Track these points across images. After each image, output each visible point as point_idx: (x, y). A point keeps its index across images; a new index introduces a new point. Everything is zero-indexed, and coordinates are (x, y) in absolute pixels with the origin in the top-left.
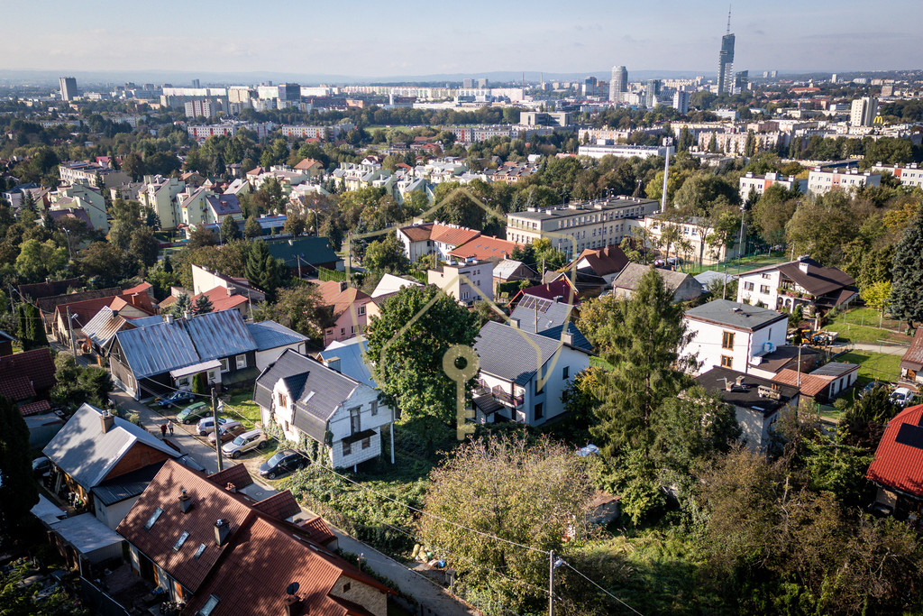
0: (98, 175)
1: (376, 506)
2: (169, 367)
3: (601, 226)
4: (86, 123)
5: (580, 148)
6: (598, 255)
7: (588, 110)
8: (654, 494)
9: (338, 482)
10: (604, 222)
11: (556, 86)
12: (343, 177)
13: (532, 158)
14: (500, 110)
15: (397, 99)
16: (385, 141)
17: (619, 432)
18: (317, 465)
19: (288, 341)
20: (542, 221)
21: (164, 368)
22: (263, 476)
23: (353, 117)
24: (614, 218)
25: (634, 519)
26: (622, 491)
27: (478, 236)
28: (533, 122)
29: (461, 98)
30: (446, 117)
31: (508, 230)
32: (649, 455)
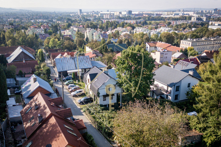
0: (78, 28)
1: (107, 119)
2: (67, 70)
3: (212, 45)
4: (81, 19)
5: (209, 26)
6: (210, 52)
7: (213, 17)
8: (219, 136)
9: (99, 109)
10: (214, 44)
11: (204, 11)
12: (136, 31)
13: (193, 29)
14: (186, 17)
15: (157, 15)
16: (151, 24)
17: (206, 108)
18: (95, 102)
19: (102, 67)
20: (192, 42)
21: (66, 70)
22: (79, 103)
23: (144, 19)
24: (218, 43)
25: (208, 144)
26: (204, 132)
27: (170, 46)
28: (195, 20)
29: (175, 14)
30: (169, 19)
31: (181, 45)
32: (219, 119)
